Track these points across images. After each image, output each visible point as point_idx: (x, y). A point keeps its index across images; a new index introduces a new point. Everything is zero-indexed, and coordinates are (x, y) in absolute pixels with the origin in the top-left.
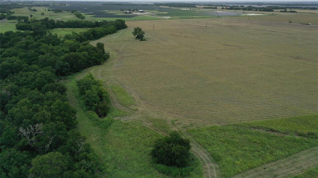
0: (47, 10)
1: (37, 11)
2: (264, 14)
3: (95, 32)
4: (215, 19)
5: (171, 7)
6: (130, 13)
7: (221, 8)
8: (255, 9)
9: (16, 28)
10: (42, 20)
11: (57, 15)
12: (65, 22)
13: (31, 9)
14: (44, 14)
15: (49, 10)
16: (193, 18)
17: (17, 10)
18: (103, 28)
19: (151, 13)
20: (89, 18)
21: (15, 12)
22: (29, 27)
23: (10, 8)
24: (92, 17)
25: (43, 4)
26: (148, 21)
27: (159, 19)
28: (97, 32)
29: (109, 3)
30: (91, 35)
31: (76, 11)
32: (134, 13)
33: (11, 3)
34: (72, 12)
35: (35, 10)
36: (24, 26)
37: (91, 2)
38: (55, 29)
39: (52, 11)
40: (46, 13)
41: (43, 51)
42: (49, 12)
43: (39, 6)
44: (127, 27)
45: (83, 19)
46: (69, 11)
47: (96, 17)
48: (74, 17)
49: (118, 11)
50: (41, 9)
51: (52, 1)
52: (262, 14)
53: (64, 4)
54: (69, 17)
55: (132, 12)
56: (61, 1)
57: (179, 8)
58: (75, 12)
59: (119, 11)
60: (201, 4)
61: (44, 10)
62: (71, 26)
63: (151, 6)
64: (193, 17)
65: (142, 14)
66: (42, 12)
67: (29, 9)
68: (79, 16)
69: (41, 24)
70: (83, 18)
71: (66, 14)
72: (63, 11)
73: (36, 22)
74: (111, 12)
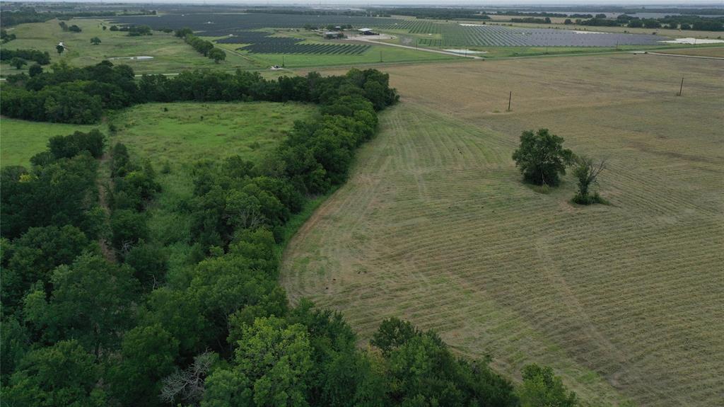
0: (108, 28)
1: (81, 31)
5: (424, 18)
6: (339, 36)
7: (564, 21)
11: (137, 45)
13: (66, 26)
14: (100, 41)
15: (113, 29)
19: (395, 37)
21: (17, 36)
22: (34, 106)
23: (11, 23)
24: (240, 52)
25: (99, 11)
31: (190, 32)
32: (351, 37)
33: (21, 9)
34: (180, 35)
35: (75, 29)
39: (121, 30)
40: (105, 37)
42: (115, 34)
44: (397, 96)
45: (221, 62)
46: (168, 31)
47: (255, 52)
48: (186, 49)
49: (301, 29)
50: (91, 27)
51: (121, 4)
52: (719, 38)
53: (151, 11)
54: (173, 52)
55: (341, 33)
56: (141, 4)
57: (451, 22)
58: (190, 37)
61: (101, 27)
66: (93, 35)
67: (62, 25)
68: (205, 49)
69: (86, 90)
70: (219, 57)
71: (163, 42)
72: (152, 31)
73: (68, 79)
74: (284, 34)
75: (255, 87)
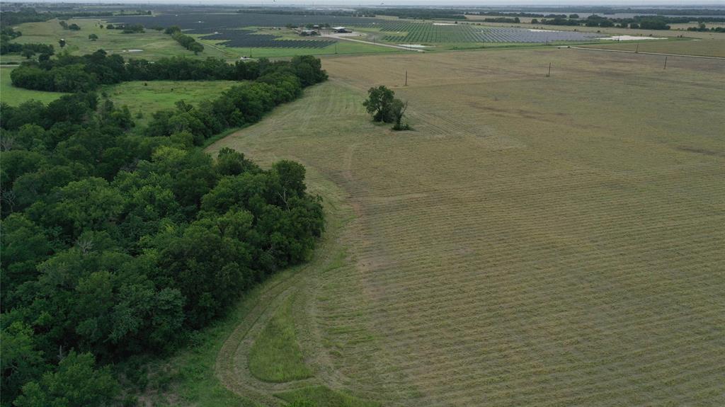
0: (105, 26)
1: (80, 29)
2: (653, 37)
3: (248, 100)
4: (544, 50)
5: (405, 18)
6: (313, 34)
7: (530, 21)
8: (620, 25)
9: (11, 81)
10: (87, 57)
11: (129, 40)
12: (151, 65)
13: (66, 25)
14: (97, 38)
15: (110, 27)
16: (483, 47)
17: (31, 27)
18: (266, 84)
19: (365, 34)
20: (213, 49)
21: (23, 33)
22: (46, 80)
23: (15, 22)
24: (219, 46)
25: (96, 12)
26: (371, 56)
27: (399, 52)
28: (253, 99)
29: (251, 8)
30: (234, 110)
31: (178, 30)
32: (324, 35)
33: (22, 9)
34: (169, 32)
35: (75, 28)
36: (33, 78)
37: (208, 7)
38: (123, 86)
39: (117, 28)
40: (102, 34)
41: (70, 210)
42: (110, 32)
43: (86, 15)
44: (327, 76)
45: (198, 53)
46: (160, 29)
47: (232, 46)
48: (173, 45)
49: (282, 29)
50: (89, 25)
52: (651, 36)
53: (147, 11)
54: (161, 46)
55: (316, 31)
57: (427, 21)
58: (176, 33)
59: (284, 29)
60: (470, 11)
61: (99, 26)
62: (168, 74)
63: (355, 16)
64: (485, 44)
65: (346, 37)
66: (91, 33)
67: (62, 24)
68: (187, 44)
69: (85, 70)
70: (198, 49)
71: (153, 38)
72: (145, 29)
73: (71, 63)
74: (265, 32)
75: (217, 69)
